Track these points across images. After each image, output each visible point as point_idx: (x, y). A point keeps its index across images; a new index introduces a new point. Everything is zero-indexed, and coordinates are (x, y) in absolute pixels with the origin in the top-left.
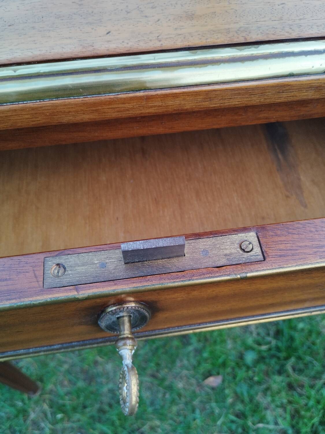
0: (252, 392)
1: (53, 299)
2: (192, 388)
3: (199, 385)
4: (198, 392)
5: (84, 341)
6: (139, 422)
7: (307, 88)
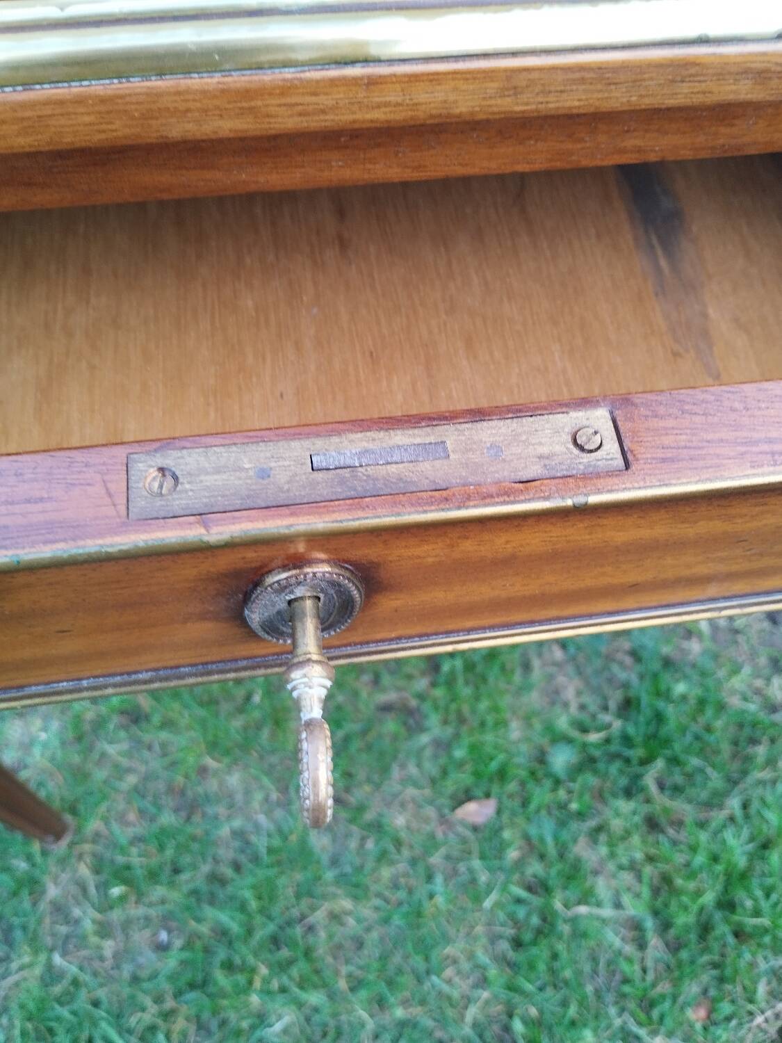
0: (565, 835)
1: (150, 543)
2: (428, 828)
3: (443, 820)
4: (440, 835)
5: (207, 663)
6: (305, 903)
7: (737, 74)
